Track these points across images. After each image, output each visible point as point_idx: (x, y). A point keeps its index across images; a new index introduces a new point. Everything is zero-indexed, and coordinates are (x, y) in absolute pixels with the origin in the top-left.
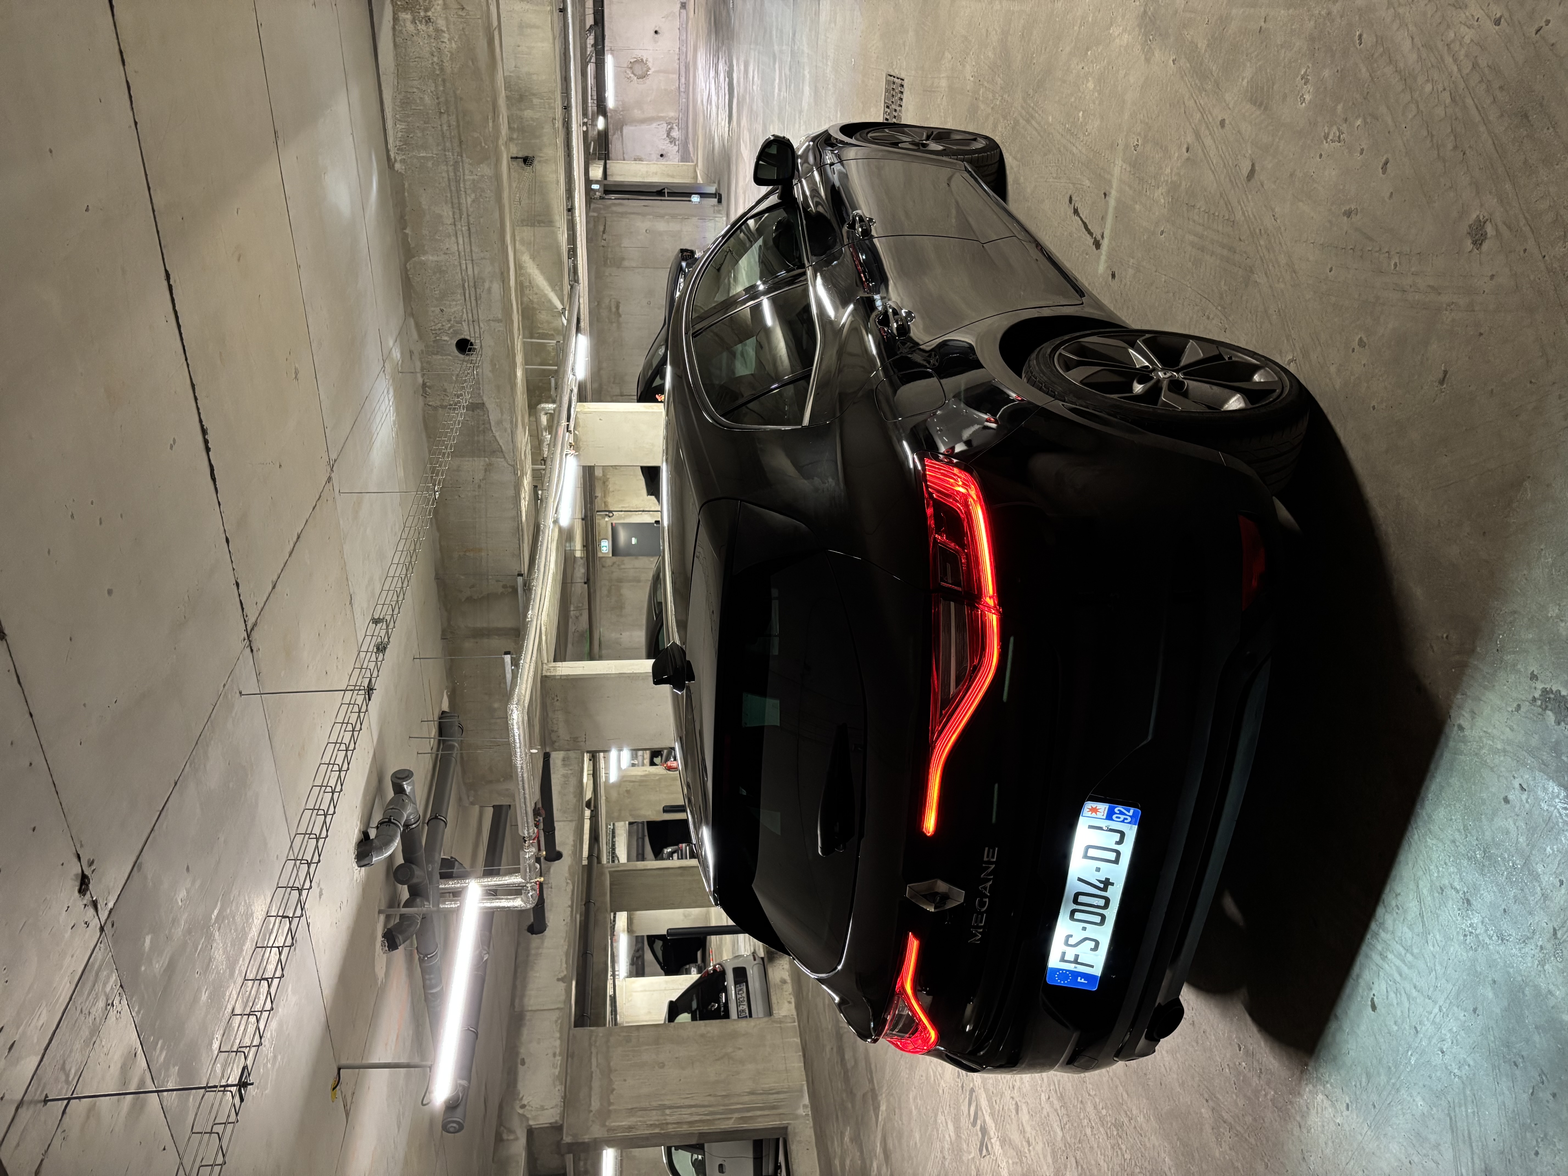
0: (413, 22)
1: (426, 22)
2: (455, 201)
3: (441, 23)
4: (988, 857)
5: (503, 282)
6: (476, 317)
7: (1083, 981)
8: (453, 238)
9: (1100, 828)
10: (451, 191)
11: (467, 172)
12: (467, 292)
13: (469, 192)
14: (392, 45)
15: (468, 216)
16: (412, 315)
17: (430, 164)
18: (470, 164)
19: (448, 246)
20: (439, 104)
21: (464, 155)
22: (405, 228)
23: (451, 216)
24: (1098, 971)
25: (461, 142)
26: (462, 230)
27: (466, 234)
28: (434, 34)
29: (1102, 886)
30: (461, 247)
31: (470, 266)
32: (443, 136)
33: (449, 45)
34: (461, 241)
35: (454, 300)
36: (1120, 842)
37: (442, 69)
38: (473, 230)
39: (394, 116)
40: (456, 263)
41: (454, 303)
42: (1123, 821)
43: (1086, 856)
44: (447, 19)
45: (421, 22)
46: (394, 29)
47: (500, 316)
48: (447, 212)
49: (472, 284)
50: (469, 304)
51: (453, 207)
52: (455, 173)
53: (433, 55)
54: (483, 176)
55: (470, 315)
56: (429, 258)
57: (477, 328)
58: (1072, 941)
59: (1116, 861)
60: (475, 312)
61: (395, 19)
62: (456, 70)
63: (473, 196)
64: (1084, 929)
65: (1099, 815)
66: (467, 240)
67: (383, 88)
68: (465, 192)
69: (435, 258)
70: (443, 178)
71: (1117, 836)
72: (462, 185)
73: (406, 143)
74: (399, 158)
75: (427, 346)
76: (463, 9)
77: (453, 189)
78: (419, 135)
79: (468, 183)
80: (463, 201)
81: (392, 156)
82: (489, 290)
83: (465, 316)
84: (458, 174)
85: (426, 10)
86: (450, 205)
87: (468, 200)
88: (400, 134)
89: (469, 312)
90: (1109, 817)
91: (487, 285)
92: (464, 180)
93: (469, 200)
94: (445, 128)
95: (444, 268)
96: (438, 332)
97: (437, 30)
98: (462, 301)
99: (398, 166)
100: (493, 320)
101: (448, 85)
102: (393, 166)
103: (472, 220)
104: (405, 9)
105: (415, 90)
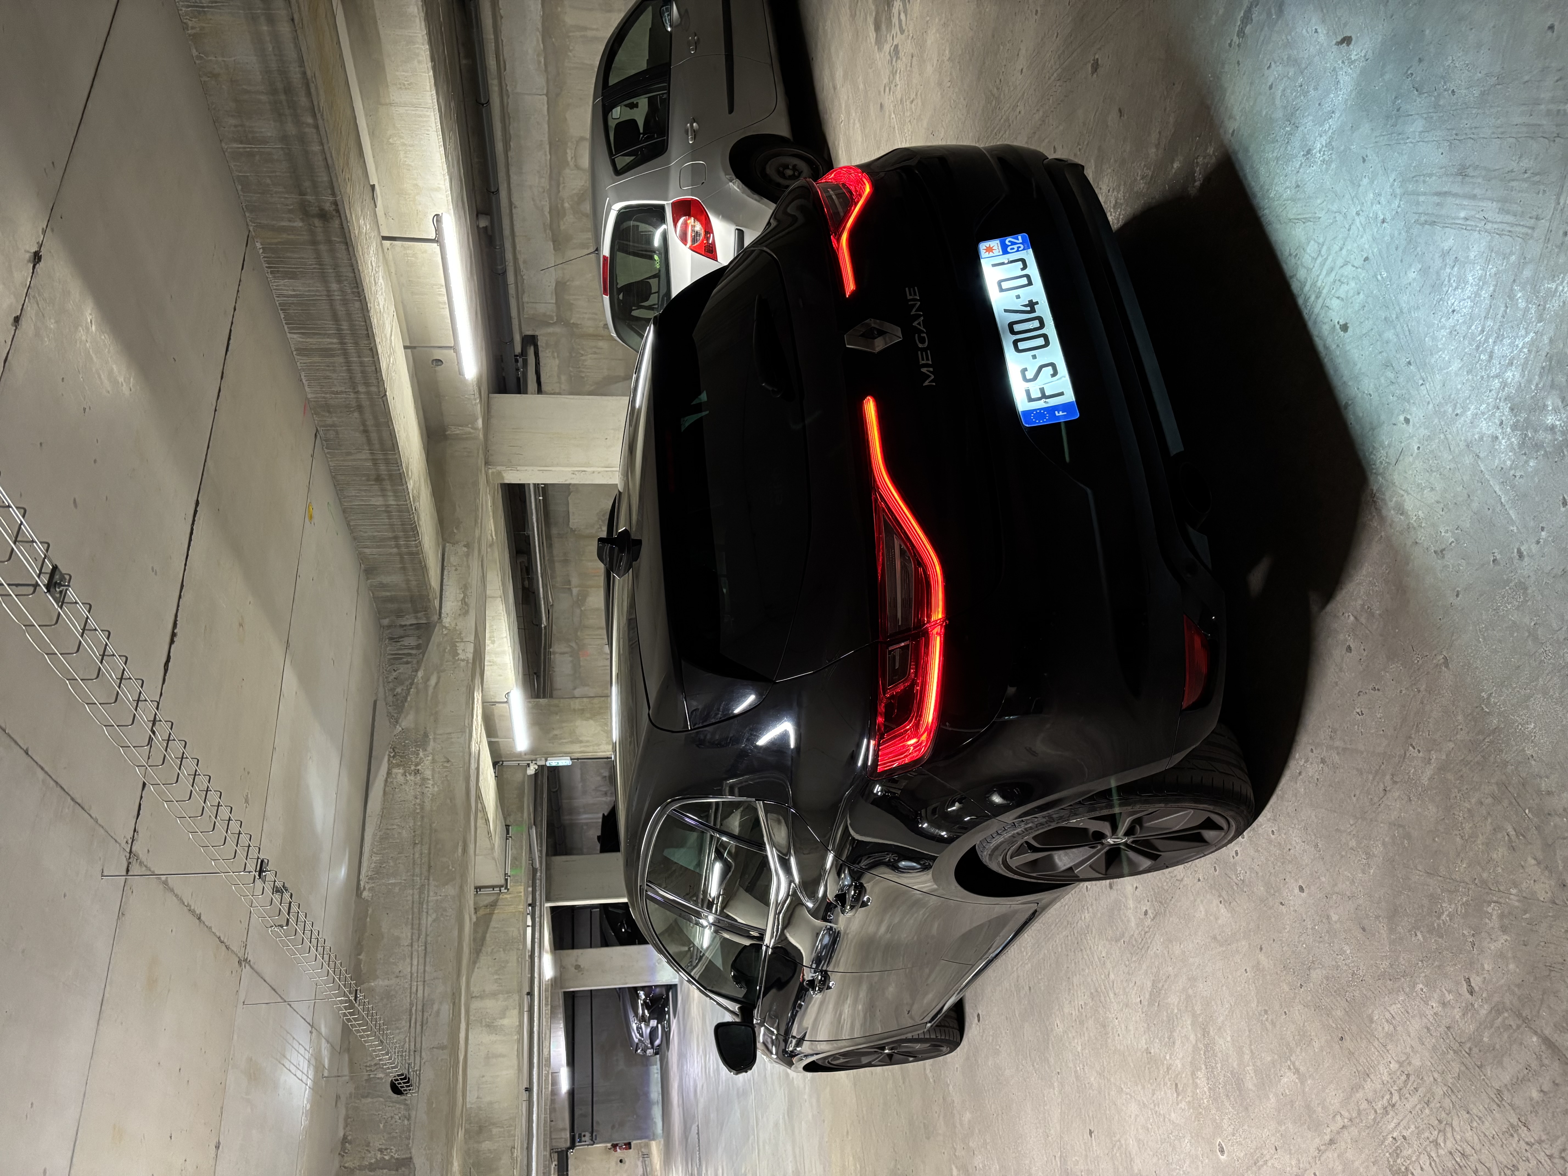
0: (404, 774)
1: (415, 774)
2: (416, 922)
3: (428, 773)
4: (910, 295)
5: (454, 1003)
6: (418, 1046)
7: (1061, 413)
8: (408, 960)
9: (1003, 264)
10: (413, 913)
11: (431, 894)
12: (414, 1017)
13: (431, 912)
14: (381, 793)
15: (427, 935)
16: (348, 1050)
17: (397, 890)
18: (436, 886)
19: (401, 968)
20: (414, 836)
21: (431, 879)
22: (359, 955)
23: (410, 937)
24: (1070, 396)
25: (430, 867)
26: (418, 951)
27: (422, 954)
28: (420, 782)
29: (1028, 309)
30: (414, 969)
31: (420, 988)
32: (414, 864)
33: (432, 789)
34: (415, 962)
35: (397, 1028)
36: (1025, 266)
37: (422, 808)
38: (429, 949)
39: (372, 850)
40: (407, 986)
41: (398, 1031)
42: (1018, 251)
43: (1002, 290)
44: (433, 770)
45: (410, 774)
46: (386, 781)
47: (445, 1042)
48: (405, 934)
49: (420, 1007)
50: (413, 1030)
51: (412, 928)
52: (420, 897)
53: (416, 798)
54: (446, 896)
55: (412, 1044)
56: (379, 984)
57: (418, 1058)
58: (1030, 375)
59: (1030, 283)
60: (418, 1040)
61: (389, 773)
62: (434, 808)
63: (434, 916)
64: (1034, 357)
65: (996, 252)
66: (421, 961)
67: (366, 827)
68: (427, 913)
69: (386, 982)
70: (407, 901)
71: (1020, 264)
72: (425, 906)
73: (378, 872)
74: (367, 887)
75: (357, 1088)
76: (448, 761)
77: (416, 910)
78: (392, 864)
79: (431, 904)
80: (424, 921)
81: (362, 883)
82: (438, 1013)
83: (407, 1045)
84: (423, 896)
85: (416, 765)
86: (410, 927)
87: (428, 920)
88: (373, 865)
89: (412, 1040)
90: (1005, 252)
91: (436, 1007)
92: (428, 902)
93: (430, 919)
94: (417, 855)
95: (393, 993)
96: (373, 1068)
97: (424, 780)
98: (407, 1028)
99: (365, 894)
100: (437, 1048)
101: (426, 820)
102: (361, 894)
103: (429, 939)
104: (398, 766)
105: (395, 827)
